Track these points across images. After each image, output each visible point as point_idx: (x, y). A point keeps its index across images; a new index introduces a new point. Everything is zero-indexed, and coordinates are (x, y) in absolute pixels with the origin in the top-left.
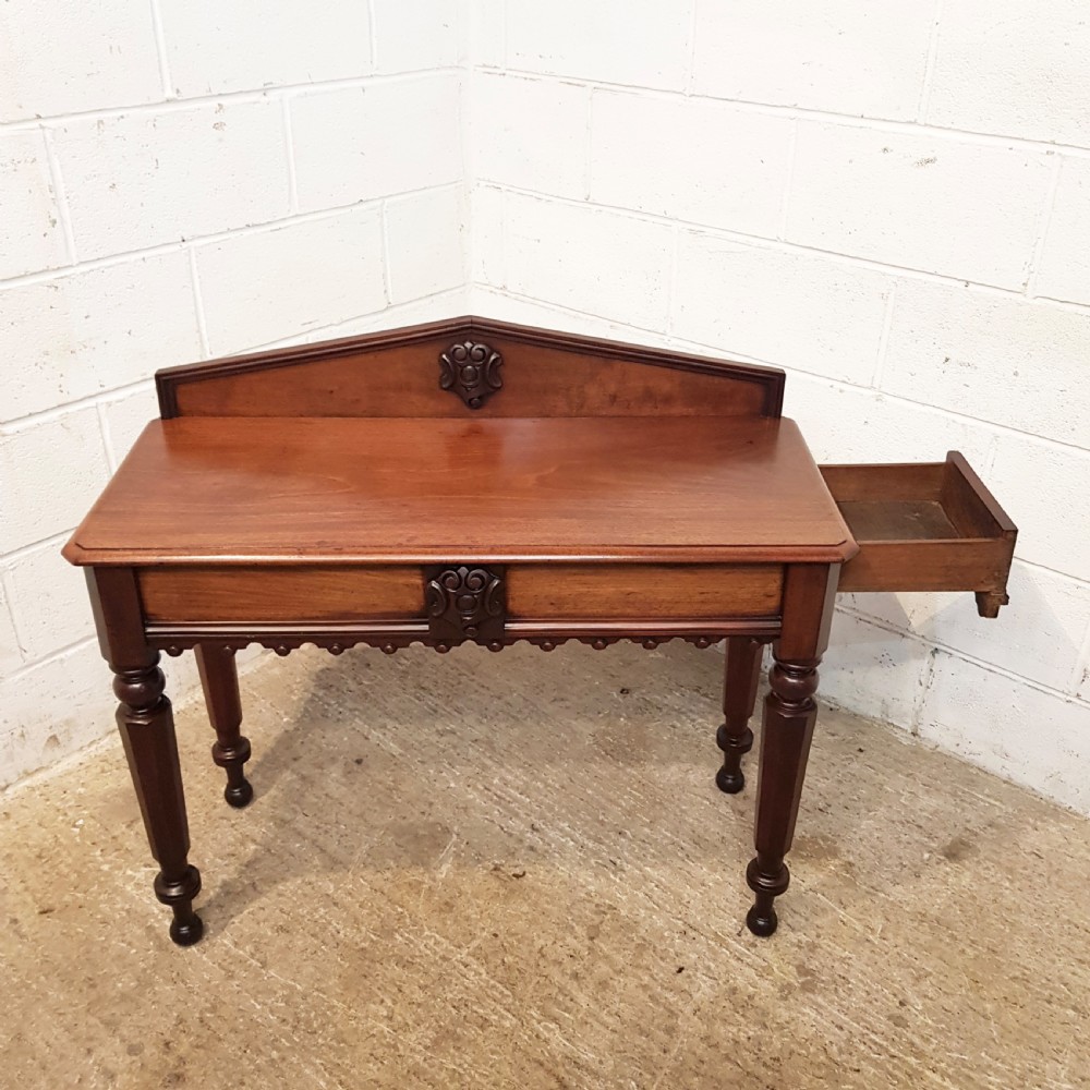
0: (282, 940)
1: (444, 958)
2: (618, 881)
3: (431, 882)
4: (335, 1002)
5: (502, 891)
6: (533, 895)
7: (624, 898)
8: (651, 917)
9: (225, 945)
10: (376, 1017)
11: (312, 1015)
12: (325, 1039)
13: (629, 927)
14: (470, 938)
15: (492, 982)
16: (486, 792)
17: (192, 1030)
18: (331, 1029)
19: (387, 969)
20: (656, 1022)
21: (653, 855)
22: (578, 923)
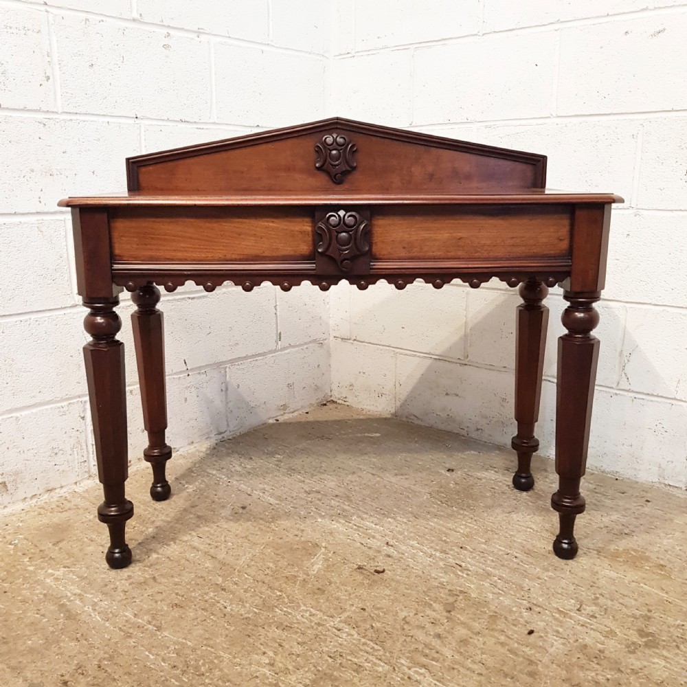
0: (176, 613)
1: (319, 624)
2: (465, 576)
3: (305, 576)
4: (222, 654)
5: (366, 582)
6: (393, 584)
7: (472, 586)
8: (498, 598)
9: (126, 616)
10: (259, 664)
11: (200, 663)
12: (212, 679)
13: (481, 604)
14: (341, 611)
15: (363, 640)
16: (347, 524)
17: (90, 673)
18: (217, 673)
19: (269, 631)
20: (518, 668)
21: (492, 561)
22: (435, 602)
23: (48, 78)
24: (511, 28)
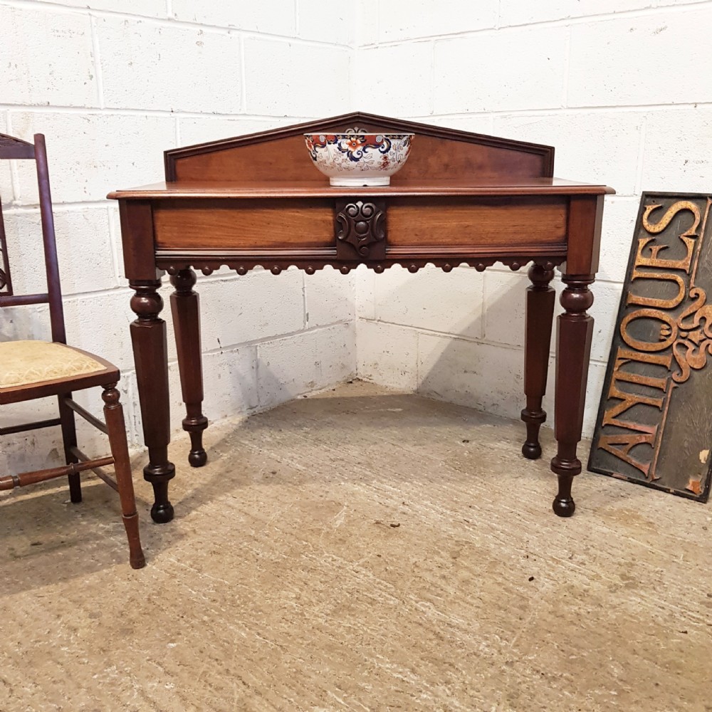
0: (215, 558)
1: (339, 567)
2: (471, 529)
3: (328, 530)
4: (254, 590)
5: (383, 534)
6: (407, 536)
7: (477, 538)
8: (499, 548)
9: (170, 561)
10: (287, 598)
11: (236, 597)
12: (246, 610)
13: (483, 553)
14: (359, 557)
15: (378, 580)
16: (368, 487)
17: (141, 605)
18: (251, 605)
19: (295, 573)
20: (511, 603)
21: (497, 518)
22: (443, 550)
23: (91, 77)
24: (525, 23)
